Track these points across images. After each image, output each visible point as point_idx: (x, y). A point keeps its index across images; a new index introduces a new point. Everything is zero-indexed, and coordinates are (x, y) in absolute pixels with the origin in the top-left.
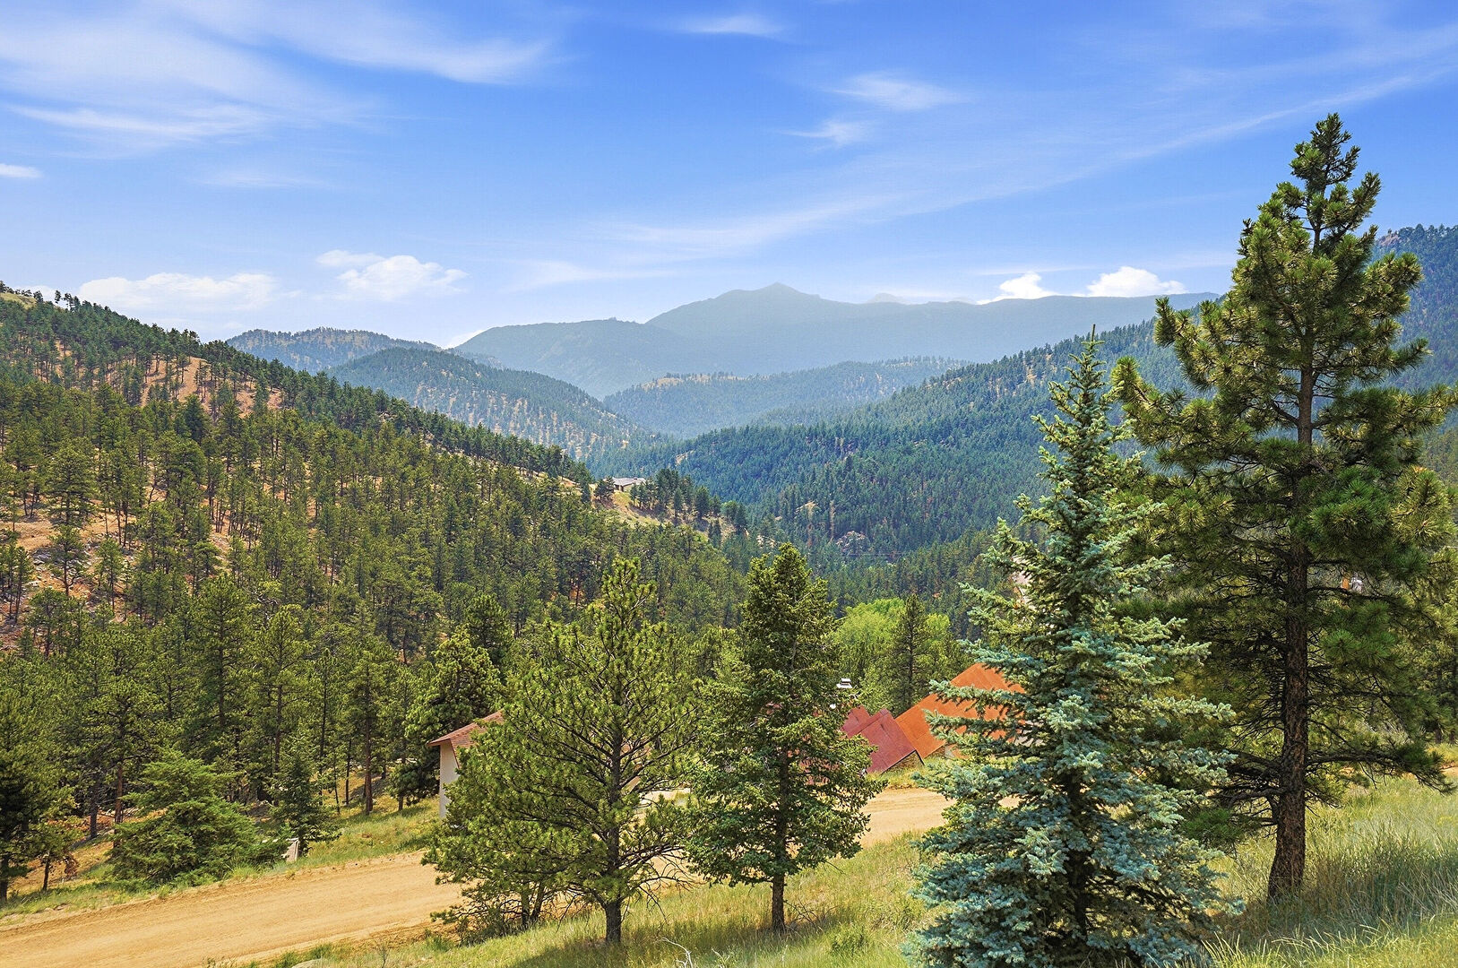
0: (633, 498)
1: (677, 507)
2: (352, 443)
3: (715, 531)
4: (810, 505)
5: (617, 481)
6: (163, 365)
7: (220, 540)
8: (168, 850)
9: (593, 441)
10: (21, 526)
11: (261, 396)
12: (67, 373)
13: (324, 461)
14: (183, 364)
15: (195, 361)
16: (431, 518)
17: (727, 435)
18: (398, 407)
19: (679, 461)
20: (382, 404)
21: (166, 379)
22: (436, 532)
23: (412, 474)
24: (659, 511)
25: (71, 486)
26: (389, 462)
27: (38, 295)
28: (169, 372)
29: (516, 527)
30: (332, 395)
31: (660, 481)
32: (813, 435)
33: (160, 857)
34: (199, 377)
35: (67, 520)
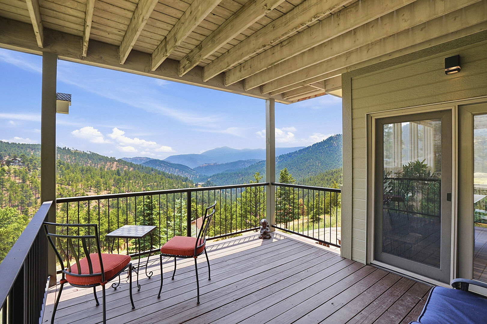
5: (199, 183)
6: (109, 163)
14: (113, 163)
17: (218, 175)
19: (209, 180)
21: (110, 166)
25: (98, 185)
31: (207, 183)
34: (116, 165)
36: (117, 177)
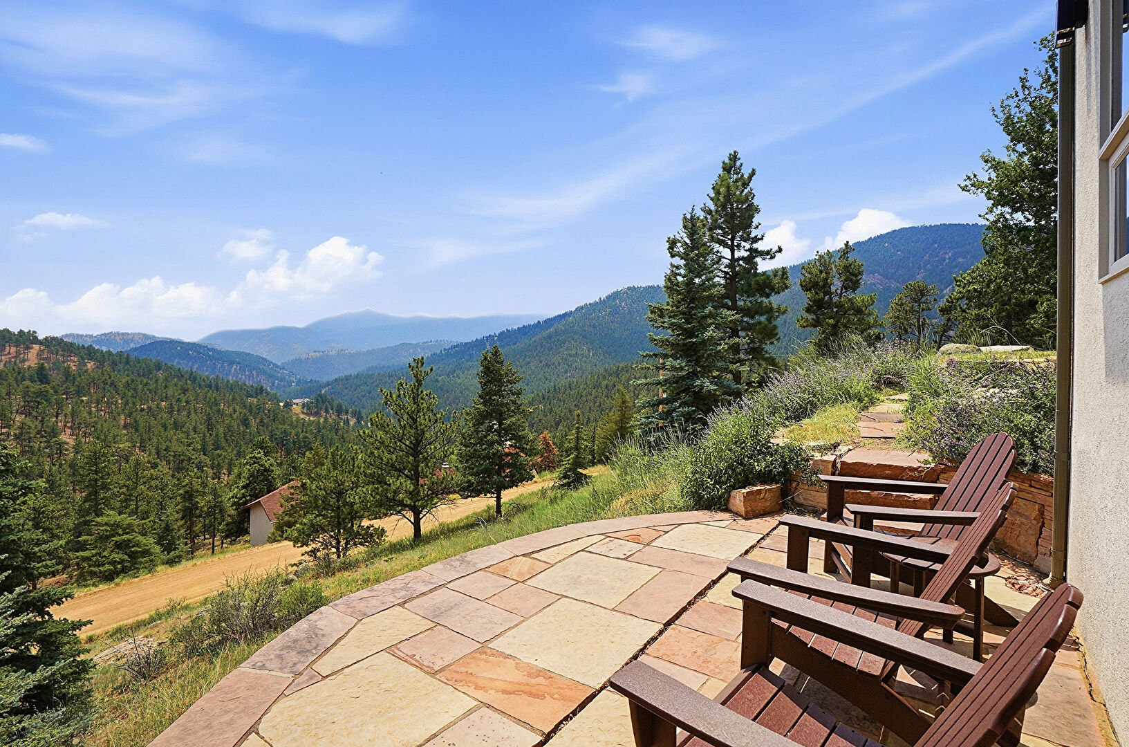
0: (303, 408)
1: (327, 412)
3: (347, 422)
5: (294, 401)
6: (13, 350)
8: (113, 563)
9: (276, 384)
11: (82, 363)
13: (130, 394)
14: (28, 348)
15: (36, 347)
17: (348, 378)
18: (168, 368)
19: (323, 392)
20: (159, 367)
21: (16, 357)
22: (202, 428)
23: (184, 399)
24: (317, 414)
26: (170, 393)
28: (18, 353)
29: (245, 423)
31: (317, 400)
33: (107, 567)
34: (40, 354)
36: (35, 387)
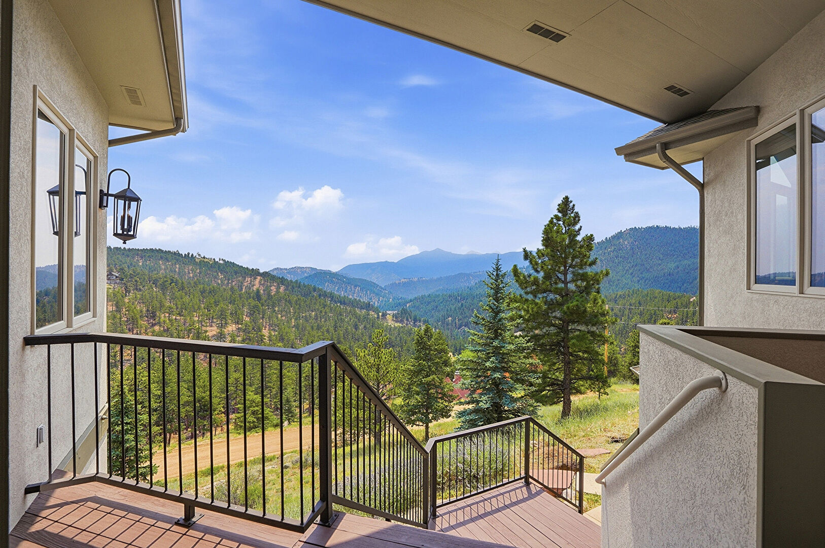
0: (393, 317)
2: (305, 301)
4: (450, 318)
5: (388, 312)
7: (265, 332)
10: (208, 328)
12: (222, 282)
15: (259, 277)
16: (330, 325)
17: (423, 297)
20: (314, 290)
21: (250, 283)
23: (324, 311)
24: (401, 322)
25: (222, 316)
26: (317, 307)
27: (214, 259)
28: (251, 281)
29: (356, 327)
30: (299, 287)
31: (402, 312)
32: (450, 296)
34: (260, 282)
35: (222, 326)
36: (253, 303)
